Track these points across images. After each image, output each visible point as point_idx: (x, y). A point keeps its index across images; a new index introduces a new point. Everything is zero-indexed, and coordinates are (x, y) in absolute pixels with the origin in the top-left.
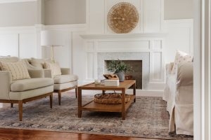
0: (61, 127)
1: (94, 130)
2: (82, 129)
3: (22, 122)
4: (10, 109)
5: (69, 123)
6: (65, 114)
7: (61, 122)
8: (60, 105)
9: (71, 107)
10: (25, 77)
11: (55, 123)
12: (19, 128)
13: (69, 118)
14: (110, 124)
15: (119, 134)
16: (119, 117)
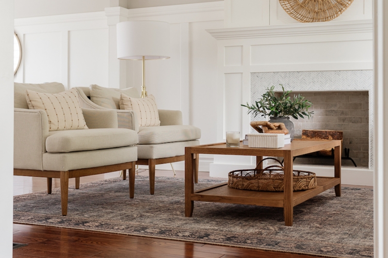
0: (144, 228)
1: (211, 237)
2: (187, 234)
3: (65, 218)
4: (46, 197)
5: (162, 225)
6: (158, 209)
7: (146, 222)
8: (152, 193)
9: (176, 198)
10: (75, 124)
11: (134, 223)
12: (60, 226)
13: (165, 216)
14: (251, 230)
15: (263, 247)
16: (279, 220)
